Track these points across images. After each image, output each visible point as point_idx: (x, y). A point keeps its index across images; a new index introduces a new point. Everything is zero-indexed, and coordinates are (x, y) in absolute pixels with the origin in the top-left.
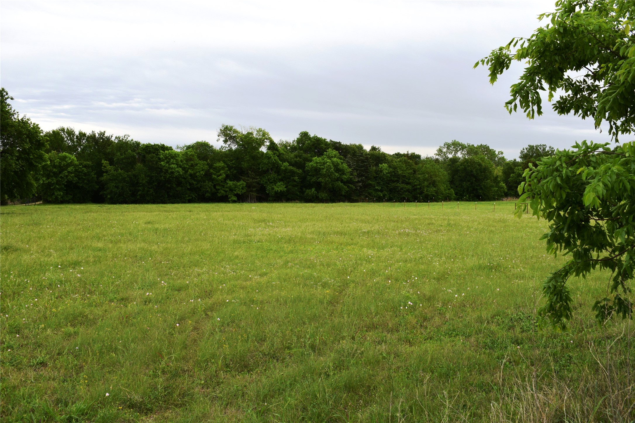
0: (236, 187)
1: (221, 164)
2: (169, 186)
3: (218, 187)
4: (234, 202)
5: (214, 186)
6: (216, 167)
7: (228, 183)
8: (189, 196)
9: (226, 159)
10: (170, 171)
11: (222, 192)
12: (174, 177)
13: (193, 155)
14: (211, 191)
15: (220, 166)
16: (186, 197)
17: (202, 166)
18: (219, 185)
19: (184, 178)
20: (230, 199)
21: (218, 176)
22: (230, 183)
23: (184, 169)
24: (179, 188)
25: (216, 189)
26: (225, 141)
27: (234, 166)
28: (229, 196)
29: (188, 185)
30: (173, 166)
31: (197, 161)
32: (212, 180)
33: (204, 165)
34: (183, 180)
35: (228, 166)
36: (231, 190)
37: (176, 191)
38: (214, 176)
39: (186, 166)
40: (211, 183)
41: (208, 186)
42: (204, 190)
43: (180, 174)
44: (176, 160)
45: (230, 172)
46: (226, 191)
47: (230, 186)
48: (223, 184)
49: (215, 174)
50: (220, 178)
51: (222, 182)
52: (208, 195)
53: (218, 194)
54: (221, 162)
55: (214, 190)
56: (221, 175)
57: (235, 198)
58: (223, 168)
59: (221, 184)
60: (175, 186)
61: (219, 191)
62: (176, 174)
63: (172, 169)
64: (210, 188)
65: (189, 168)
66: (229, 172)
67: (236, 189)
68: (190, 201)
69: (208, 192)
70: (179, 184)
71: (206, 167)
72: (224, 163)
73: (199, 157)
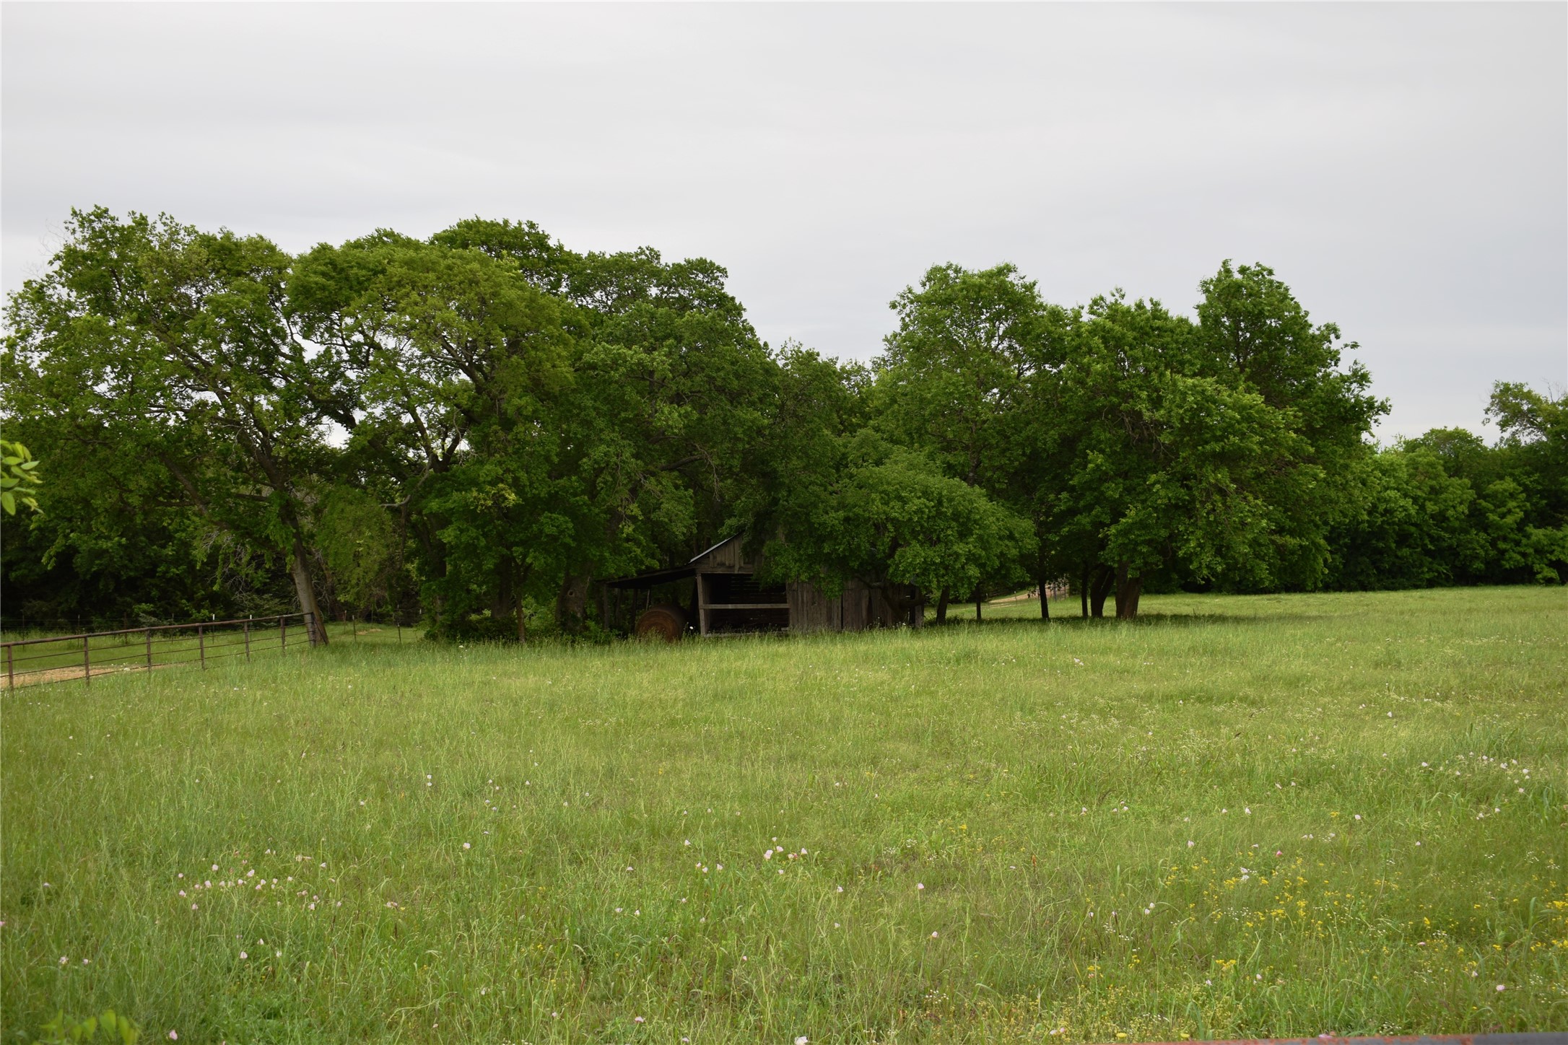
0: (1552, 544)
1: (1509, 485)
2: (1381, 545)
3: (1502, 545)
4: (1549, 582)
5: (1493, 544)
6: (1497, 492)
7: (1531, 534)
8: (1430, 570)
9: (1517, 472)
10: (1382, 507)
11: (1514, 559)
12: (1394, 523)
13: (1432, 465)
14: (1487, 554)
15: (1505, 490)
16: (1423, 572)
17: (1459, 491)
18: (1505, 539)
19: (1415, 525)
20: (1539, 576)
21: (1503, 516)
22: (1538, 534)
23: (1415, 500)
24: (1405, 551)
25: (1498, 550)
26: (1504, 425)
27: (1540, 487)
28: (1537, 567)
29: (1427, 541)
30: (1392, 493)
31: (1444, 479)
32: (1485, 527)
33: (1463, 487)
34: (1413, 529)
35: (1526, 489)
36: (1539, 551)
37: (1397, 557)
38: (1492, 517)
39: (1419, 493)
40: (1483, 535)
41: (1478, 541)
42: (1468, 552)
43: (1410, 515)
44: (1395, 477)
45: (1532, 505)
46: (1524, 555)
47: (1539, 542)
48: (1517, 537)
49: (1492, 512)
50: (1509, 520)
51: (1512, 529)
52: (1478, 565)
53: (1504, 562)
54: (1508, 479)
55: (1492, 553)
56: (1509, 511)
57: (1553, 574)
58: (1512, 496)
59: (1512, 536)
60: (1393, 545)
61: (1507, 556)
62: (1400, 515)
63: (1387, 501)
64: (1482, 547)
65: (1425, 499)
66: (1528, 504)
67: (1555, 547)
68: (1431, 584)
69: (1476, 557)
70: (1403, 539)
71: (1471, 494)
72: (1514, 480)
73: (1446, 469)
